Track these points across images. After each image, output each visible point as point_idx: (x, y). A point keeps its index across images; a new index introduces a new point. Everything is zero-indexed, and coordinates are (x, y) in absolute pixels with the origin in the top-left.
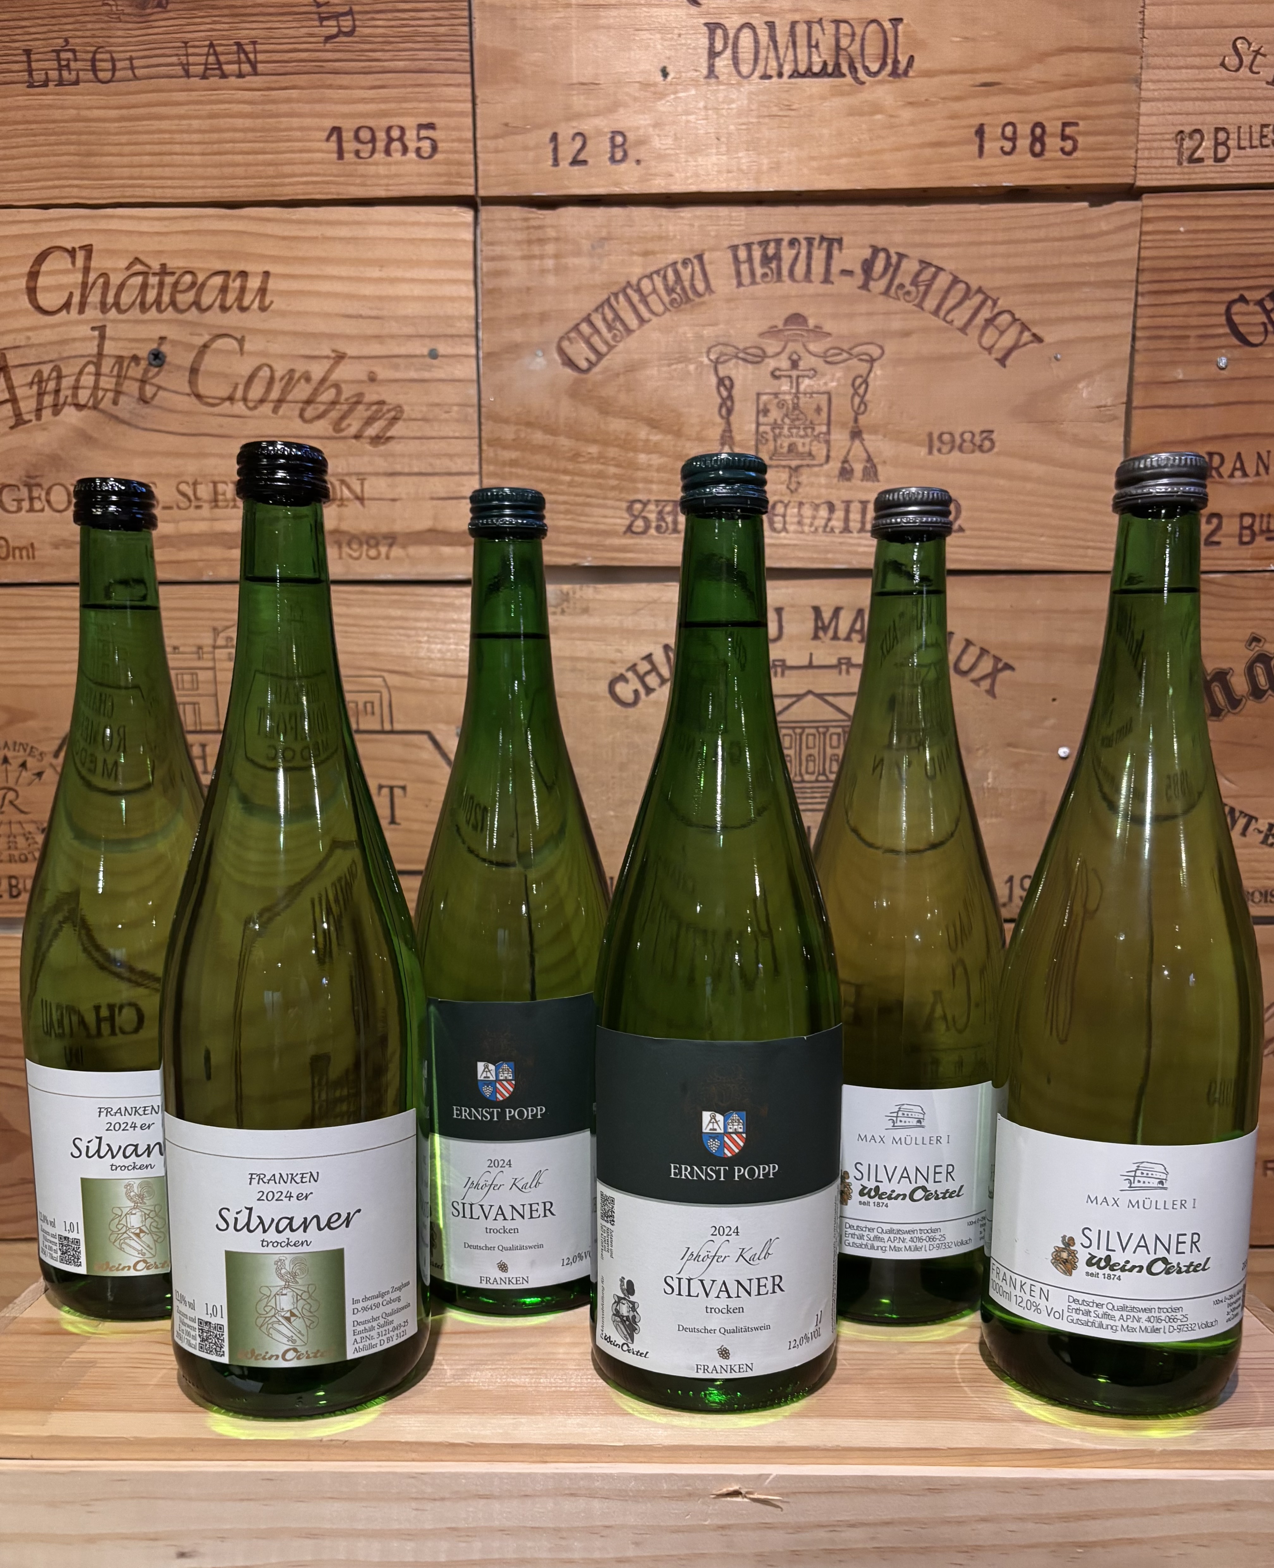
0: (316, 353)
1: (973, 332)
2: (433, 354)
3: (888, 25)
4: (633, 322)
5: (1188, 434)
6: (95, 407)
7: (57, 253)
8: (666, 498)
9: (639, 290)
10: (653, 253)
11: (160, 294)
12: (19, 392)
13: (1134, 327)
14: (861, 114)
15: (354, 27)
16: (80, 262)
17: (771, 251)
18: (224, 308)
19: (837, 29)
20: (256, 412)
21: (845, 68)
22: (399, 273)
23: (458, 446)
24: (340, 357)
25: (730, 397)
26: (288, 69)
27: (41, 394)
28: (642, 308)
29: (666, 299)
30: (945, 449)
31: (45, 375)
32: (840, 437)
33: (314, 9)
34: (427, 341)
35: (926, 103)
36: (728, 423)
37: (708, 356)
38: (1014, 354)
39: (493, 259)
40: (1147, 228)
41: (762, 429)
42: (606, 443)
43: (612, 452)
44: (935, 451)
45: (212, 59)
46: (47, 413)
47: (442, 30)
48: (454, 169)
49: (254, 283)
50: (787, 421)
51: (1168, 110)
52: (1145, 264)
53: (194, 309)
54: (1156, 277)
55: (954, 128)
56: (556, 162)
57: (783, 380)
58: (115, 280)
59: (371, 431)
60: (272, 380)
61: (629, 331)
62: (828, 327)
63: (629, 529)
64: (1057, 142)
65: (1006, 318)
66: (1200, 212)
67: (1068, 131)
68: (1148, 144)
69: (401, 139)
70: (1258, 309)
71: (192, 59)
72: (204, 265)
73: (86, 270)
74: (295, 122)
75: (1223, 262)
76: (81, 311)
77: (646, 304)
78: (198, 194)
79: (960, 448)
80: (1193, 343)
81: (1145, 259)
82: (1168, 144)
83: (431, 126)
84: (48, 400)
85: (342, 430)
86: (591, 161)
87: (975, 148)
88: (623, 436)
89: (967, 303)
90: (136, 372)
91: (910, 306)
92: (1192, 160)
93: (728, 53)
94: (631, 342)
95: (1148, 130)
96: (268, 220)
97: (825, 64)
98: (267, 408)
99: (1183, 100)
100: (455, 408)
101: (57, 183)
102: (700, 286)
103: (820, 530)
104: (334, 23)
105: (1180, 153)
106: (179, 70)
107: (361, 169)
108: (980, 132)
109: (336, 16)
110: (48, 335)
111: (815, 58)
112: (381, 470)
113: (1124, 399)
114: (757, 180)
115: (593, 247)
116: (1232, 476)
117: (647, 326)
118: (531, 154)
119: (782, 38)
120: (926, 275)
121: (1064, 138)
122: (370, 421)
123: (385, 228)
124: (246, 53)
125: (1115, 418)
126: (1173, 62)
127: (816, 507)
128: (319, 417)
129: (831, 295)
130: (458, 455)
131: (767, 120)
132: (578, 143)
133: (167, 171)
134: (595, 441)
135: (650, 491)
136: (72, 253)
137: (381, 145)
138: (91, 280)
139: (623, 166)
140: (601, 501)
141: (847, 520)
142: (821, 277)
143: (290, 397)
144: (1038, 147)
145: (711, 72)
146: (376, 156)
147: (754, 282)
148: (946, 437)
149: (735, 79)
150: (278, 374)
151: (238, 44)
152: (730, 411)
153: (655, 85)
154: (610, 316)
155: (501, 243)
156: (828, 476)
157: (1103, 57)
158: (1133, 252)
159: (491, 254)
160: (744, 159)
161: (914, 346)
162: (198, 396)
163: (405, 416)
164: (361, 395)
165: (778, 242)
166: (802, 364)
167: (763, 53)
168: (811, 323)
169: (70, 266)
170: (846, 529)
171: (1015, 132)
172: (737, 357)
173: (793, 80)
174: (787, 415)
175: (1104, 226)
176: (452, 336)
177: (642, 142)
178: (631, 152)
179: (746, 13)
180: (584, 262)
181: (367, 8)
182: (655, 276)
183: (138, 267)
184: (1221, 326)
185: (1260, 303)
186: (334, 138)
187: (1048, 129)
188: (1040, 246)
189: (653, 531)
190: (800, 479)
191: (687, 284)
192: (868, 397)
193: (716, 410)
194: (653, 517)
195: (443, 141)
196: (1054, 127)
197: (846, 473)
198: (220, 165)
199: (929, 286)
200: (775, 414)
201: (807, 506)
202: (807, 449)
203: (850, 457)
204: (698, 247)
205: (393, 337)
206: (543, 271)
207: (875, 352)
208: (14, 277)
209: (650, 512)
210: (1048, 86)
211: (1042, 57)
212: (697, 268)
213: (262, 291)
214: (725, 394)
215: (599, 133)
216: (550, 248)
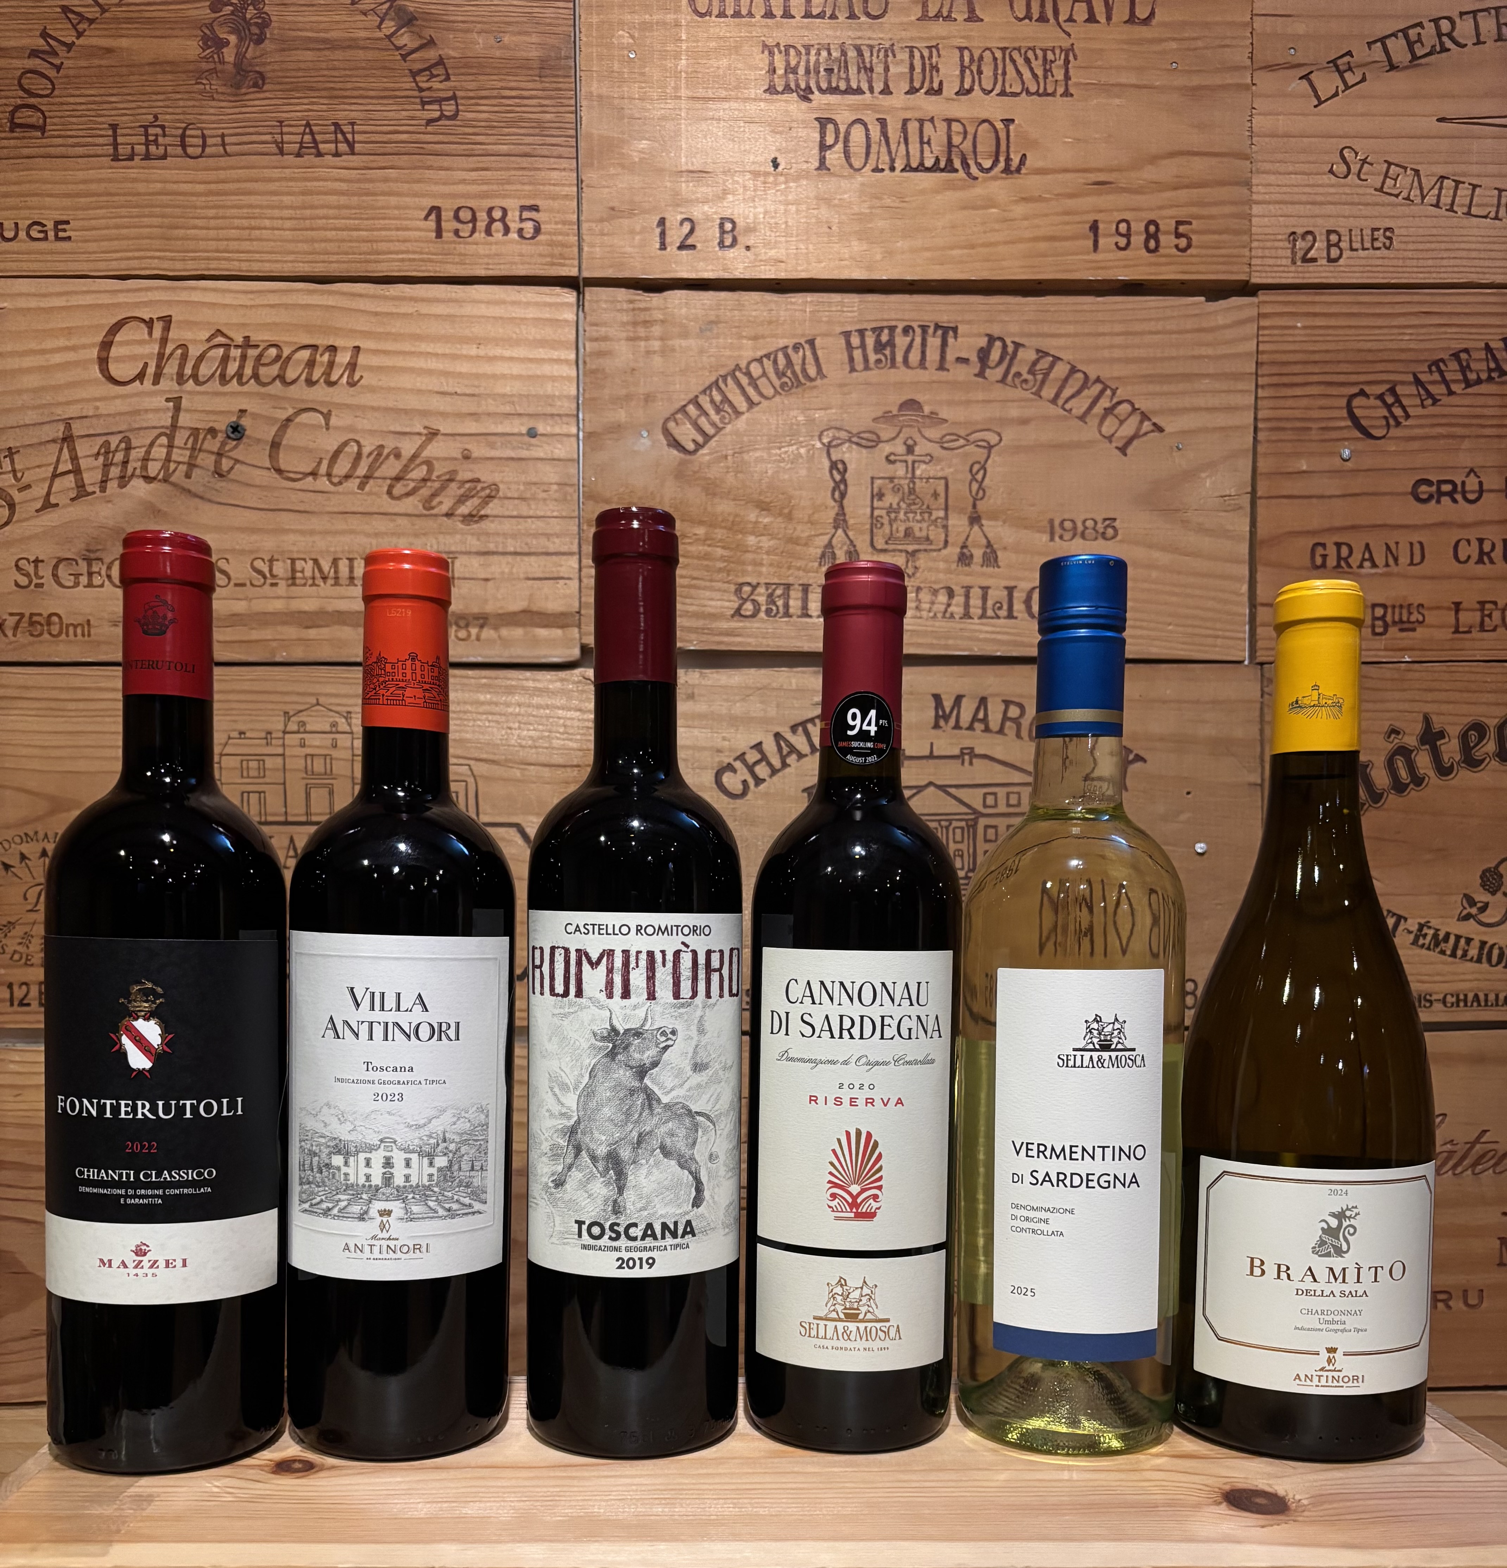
0: (408, 430)
1: (1093, 421)
2: (532, 433)
3: (1000, 126)
4: (742, 405)
5: (1315, 523)
6: (165, 480)
7: (133, 324)
8: (776, 581)
9: (748, 374)
10: (763, 337)
11: (242, 367)
12: (83, 464)
13: (1256, 419)
14: (975, 208)
15: (458, 111)
16: (157, 332)
17: (884, 338)
18: (310, 383)
19: (949, 127)
20: (340, 488)
21: (957, 164)
22: (498, 351)
23: (556, 526)
24: (433, 434)
25: (844, 481)
26: (388, 150)
27: (107, 466)
28: (751, 391)
29: (777, 383)
30: (1067, 536)
31: (113, 447)
32: (958, 523)
33: (416, 93)
34: (525, 420)
35: (1040, 199)
36: (842, 507)
37: (820, 439)
38: (1135, 443)
39: (596, 340)
40: (1264, 323)
41: (876, 513)
42: (712, 525)
43: (719, 533)
44: (1057, 538)
45: (307, 138)
46: (112, 485)
47: (548, 116)
48: (557, 251)
49: (343, 358)
50: (903, 505)
51: (1279, 212)
52: (1263, 358)
53: (277, 382)
54: (1275, 370)
55: (1068, 223)
56: (663, 246)
57: (898, 464)
58: (194, 352)
59: (464, 510)
60: (359, 455)
61: (738, 413)
62: (944, 414)
63: (738, 613)
64: (1173, 240)
65: (1125, 408)
66: (1317, 309)
67: (1181, 229)
68: (1261, 244)
69: (503, 219)
70: (1378, 403)
71: (286, 138)
72: (290, 339)
73: (164, 341)
74: (393, 200)
75: (1341, 356)
76: (156, 381)
77: (756, 388)
78: (287, 269)
79: (1083, 536)
80: (1314, 435)
81: (1263, 352)
82: (1281, 244)
83: (535, 208)
84: (115, 472)
85: (433, 508)
86: (699, 246)
87: (1090, 243)
88: (731, 518)
89: (1086, 392)
90: (213, 445)
91: (1028, 395)
92: (1305, 260)
93: (840, 146)
94: (741, 423)
95: (1260, 230)
96: (361, 296)
97: (937, 159)
98: (353, 484)
99: (1292, 203)
100: (555, 487)
101: (137, 254)
102: (812, 371)
103: (939, 615)
104: (437, 107)
105: (1294, 253)
106: (273, 148)
107: (461, 248)
108: (1094, 227)
109: (440, 101)
110: (119, 406)
111: (927, 154)
112: (474, 550)
113: (1249, 489)
114: (869, 268)
115: (701, 330)
116: (1361, 566)
117: (756, 409)
118: (638, 237)
119: (894, 133)
120: (1044, 364)
121: (1178, 235)
122: (462, 500)
123: (483, 306)
124: (343, 133)
125: (1240, 508)
126: (1282, 168)
127: (935, 592)
128: (408, 494)
129: (947, 382)
130: (558, 536)
131: (878, 211)
132: (687, 227)
133: (256, 245)
134: (701, 523)
135: (760, 574)
136: (150, 324)
137: (481, 225)
138: (168, 351)
139: (731, 253)
140: (708, 584)
141: (967, 605)
142: (936, 365)
143: (376, 474)
144: (1152, 244)
145: (822, 164)
146: (476, 235)
147: (867, 368)
148: (1068, 525)
149: (847, 171)
150: (366, 450)
151: (336, 125)
152: (843, 495)
153: (767, 174)
154: (718, 398)
155: (605, 324)
156: (946, 561)
157: (1214, 161)
158: (1251, 346)
159: (595, 334)
160: (857, 246)
161: (1031, 435)
162: (279, 471)
163: (501, 494)
164: (455, 472)
165: (892, 329)
166: (917, 450)
167: (874, 148)
168: (927, 410)
169: (146, 337)
170: (967, 615)
171: (1129, 228)
172: (850, 441)
173: (905, 174)
174: (903, 500)
175: (1221, 320)
176: (552, 415)
177: (750, 230)
178: (740, 239)
179: (857, 109)
180: (692, 343)
181: (471, 94)
182: (765, 360)
183: (220, 340)
184: (1342, 419)
185: (1381, 397)
186: (433, 216)
187: (1162, 227)
188: (1157, 338)
189: (762, 615)
190: (917, 564)
191: (798, 368)
192: (987, 482)
193: (829, 494)
194: (762, 599)
195: (546, 223)
196: (1168, 225)
197: (965, 559)
198: (313, 241)
199: (1046, 375)
200: (891, 499)
201: (925, 590)
202: (924, 534)
203: (969, 543)
204: (810, 332)
205: (489, 414)
206: (648, 353)
207: (993, 439)
208: (84, 347)
209: (759, 595)
210: (1160, 186)
211: (1154, 159)
212: (808, 353)
213: (352, 366)
214: (838, 477)
215: (708, 219)
216: (657, 330)
